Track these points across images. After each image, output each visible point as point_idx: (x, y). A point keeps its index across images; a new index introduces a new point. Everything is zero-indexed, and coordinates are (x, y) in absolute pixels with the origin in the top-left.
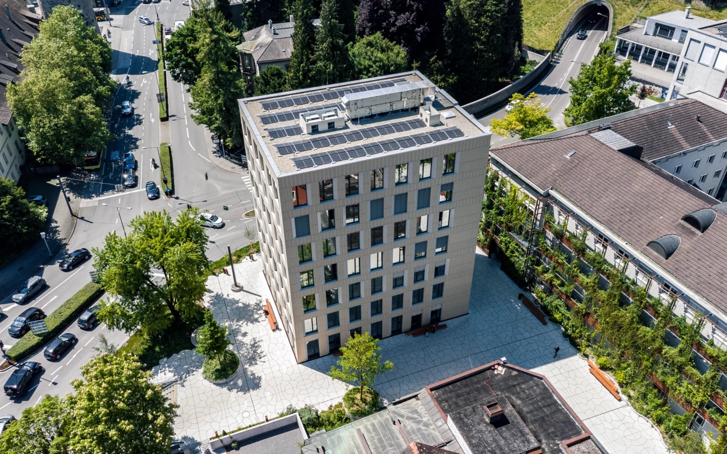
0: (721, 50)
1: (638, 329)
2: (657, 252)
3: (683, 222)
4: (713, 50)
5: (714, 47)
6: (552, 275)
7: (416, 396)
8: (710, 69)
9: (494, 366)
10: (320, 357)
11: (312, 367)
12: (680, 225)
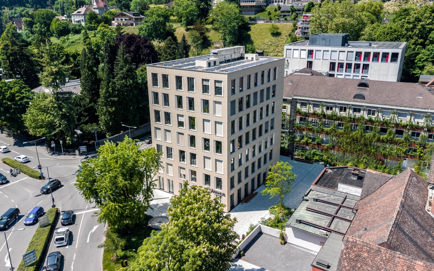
0: (301, 50)
1: (365, 135)
2: (360, 99)
3: (358, 87)
4: (298, 51)
5: (298, 50)
6: (306, 138)
7: (311, 190)
8: (299, 59)
9: (326, 170)
10: (235, 207)
11: (236, 212)
12: (358, 88)
